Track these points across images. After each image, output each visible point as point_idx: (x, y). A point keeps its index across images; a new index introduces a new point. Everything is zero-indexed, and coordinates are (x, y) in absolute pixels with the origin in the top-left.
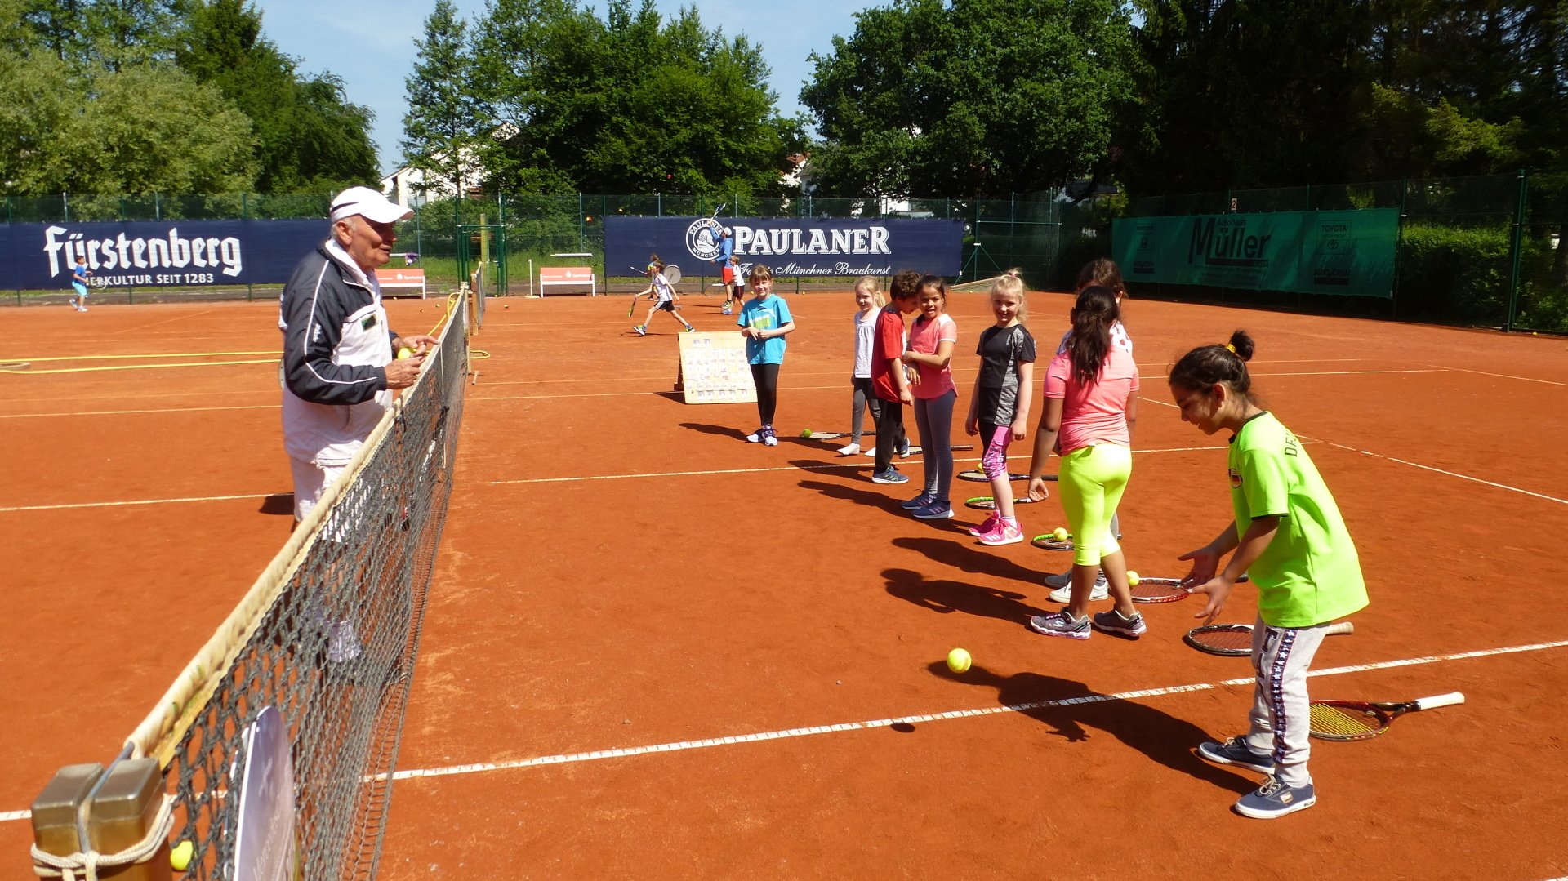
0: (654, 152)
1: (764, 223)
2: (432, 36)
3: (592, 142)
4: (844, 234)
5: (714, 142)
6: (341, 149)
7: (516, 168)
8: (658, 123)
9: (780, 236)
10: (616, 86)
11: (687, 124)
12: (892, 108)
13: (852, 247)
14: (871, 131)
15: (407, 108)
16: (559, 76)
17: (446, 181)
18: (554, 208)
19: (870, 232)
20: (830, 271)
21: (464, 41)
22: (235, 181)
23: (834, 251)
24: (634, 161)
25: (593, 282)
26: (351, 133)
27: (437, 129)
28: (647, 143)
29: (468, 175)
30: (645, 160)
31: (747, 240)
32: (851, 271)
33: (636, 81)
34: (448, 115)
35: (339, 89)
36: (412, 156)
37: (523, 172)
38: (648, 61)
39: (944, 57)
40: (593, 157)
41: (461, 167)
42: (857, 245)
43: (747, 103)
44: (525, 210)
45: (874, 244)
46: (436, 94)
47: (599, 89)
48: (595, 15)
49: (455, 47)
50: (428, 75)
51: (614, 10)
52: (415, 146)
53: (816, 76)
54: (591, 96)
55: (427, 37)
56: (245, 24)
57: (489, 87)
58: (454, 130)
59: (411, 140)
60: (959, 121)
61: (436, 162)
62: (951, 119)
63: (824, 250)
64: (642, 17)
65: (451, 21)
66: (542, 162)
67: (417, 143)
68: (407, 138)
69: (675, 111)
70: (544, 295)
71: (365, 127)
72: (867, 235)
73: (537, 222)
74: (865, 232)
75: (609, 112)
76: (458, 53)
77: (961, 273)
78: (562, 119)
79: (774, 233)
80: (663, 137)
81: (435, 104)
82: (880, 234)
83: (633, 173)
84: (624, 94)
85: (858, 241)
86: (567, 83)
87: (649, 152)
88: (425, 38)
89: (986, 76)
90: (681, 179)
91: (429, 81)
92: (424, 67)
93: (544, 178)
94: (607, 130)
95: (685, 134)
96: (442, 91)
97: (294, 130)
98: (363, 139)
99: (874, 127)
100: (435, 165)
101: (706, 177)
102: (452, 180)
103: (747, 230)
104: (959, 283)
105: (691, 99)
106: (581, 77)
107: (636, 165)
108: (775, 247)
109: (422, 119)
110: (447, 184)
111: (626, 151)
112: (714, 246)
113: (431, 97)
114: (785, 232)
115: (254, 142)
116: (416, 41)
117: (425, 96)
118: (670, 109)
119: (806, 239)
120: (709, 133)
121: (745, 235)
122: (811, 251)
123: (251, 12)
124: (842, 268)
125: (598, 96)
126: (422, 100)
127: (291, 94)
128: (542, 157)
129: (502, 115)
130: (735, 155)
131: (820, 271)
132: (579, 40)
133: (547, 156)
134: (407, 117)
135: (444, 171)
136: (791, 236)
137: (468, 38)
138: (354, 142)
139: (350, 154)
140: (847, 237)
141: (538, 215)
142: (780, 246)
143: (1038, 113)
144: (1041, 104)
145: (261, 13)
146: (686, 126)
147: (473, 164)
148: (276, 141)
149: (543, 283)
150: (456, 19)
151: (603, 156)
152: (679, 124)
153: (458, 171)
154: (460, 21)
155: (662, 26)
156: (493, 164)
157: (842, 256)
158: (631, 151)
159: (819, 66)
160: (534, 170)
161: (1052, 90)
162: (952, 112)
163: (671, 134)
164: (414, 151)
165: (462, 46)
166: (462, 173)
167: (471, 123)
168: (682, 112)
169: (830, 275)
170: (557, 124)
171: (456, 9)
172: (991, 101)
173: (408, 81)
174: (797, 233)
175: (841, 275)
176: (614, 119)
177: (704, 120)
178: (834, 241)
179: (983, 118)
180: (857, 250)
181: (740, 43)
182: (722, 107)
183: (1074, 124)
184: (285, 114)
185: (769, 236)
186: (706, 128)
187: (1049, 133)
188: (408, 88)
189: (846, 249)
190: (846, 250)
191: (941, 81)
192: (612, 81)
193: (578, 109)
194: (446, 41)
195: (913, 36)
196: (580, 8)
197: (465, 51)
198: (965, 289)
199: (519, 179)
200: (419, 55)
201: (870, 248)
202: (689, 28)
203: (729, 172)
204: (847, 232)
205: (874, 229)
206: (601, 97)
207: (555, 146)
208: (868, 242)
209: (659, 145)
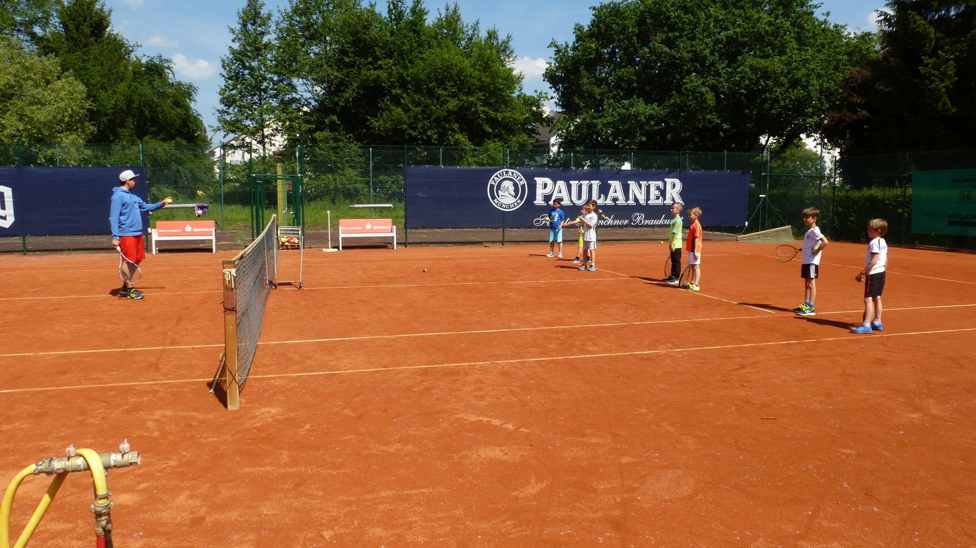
0: (427, 119)
1: (564, 175)
2: (244, 25)
3: (375, 111)
4: (640, 186)
5: (476, 111)
6: (169, 116)
7: (311, 131)
8: (431, 94)
9: (580, 187)
10: (395, 65)
11: (454, 96)
12: (630, 82)
13: (648, 199)
14: (611, 101)
15: (222, 83)
16: (348, 56)
17: (254, 142)
18: (343, 164)
19: (665, 183)
20: (626, 222)
21: (270, 29)
22: (68, 139)
23: (631, 202)
24: (412, 127)
25: (394, 234)
26: (177, 104)
27: (247, 100)
28: (422, 111)
29: (272, 138)
30: (420, 125)
31: (547, 191)
32: (646, 222)
33: (411, 62)
34: (256, 89)
35: (169, 68)
36: (226, 122)
37: (318, 135)
38: (420, 45)
39: (676, 38)
40: (377, 123)
41: (267, 131)
42: (652, 197)
43: (505, 79)
44: (320, 166)
45: (668, 196)
46: (246, 72)
47: (380, 67)
48: (377, 10)
49: (263, 34)
50: (239, 57)
51: (392, 7)
52: (228, 114)
53: (556, 60)
54: (373, 74)
55: (240, 26)
56: (95, 19)
57: (290, 66)
58: (261, 102)
59: (225, 108)
60: (694, 92)
61: (246, 126)
62: (686, 89)
63: (621, 201)
64: (413, 11)
65: (260, 13)
66: (333, 127)
67: (231, 110)
68: (222, 107)
69: (445, 85)
70: (344, 248)
71: (189, 99)
72: (661, 186)
73: (330, 176)
74: (660, 184)
75: (389, 86)
76: (265, 39)
77: (747, 223)
78: (350, 91)
79: (574, 183)
80: (435, 106)
81: (246, 80)
82: (674, 186)
83: (410, 135)
84: (401, 71)
85: (654, 192)
86: (354, 62)
87: (424, 119)
88: (238, 27)
89: (712, 53)
90: (450, 141)
91: (241, 61)
92: (237, 50)
93: (336, 140)
94: (387, 100)
95: (453, 104)
96: (252, 69)
97: (130, 101)
98: (187, 108)
99: (614, 97)
100: (244, 130)
101: (470, 140)
102: (259, 142)
103: (548, 181)
104: (744, 234)
105: (457, 75)
106: (366, 59)
107: (414, 129)
108: (574, 198)
109: (234, 92)
110: (255, 145)
111: (405, 118)
112: (515, 197)
113: (243, 75)
114: (585, 183)
115: (87, 106)
116: (230, 29)
117: (238, 73)
118: (441, 83)
119: (604, 190)
120: (472, 103)
121: (545, 186)
122: (609, 202)
123: (101, 10)
124: (639, 219)
125: (380, 72)
126: (235, 77)
127: (130, 73)
128: (332, 123)
129: (300, 88)
130: (493, 122)
131: (617, 222)
132: (365, 27)
133: (337, 122)
134: (222, 89)
135: (253, 134)
136: (590, 187)
137: (274, 27)
138: (178, 110)
139: (175, 120)
140: (643, 188)
141: (331, 171)
142: (580, 197)
143: (765, 83)
144: (766, 75)
145: (110, 11)
146: (454, 97)
147: (276, 129)
148: (111, 108)
149: (341, 236)
150: (264, 12)
151: (385, 122)
152: (448, 96)
153: (263, 134)
154: (267, 12)
155: (430, 20)
156: (293, 128)
157: (638, 207)
158: (409, 118)
159: (558, 52)
160: (326, 133)
161: (775, 64)
162: (686, 83)
163: (443, 103)
164: (228, 118)
165: (269, 33)
166: (267, 137)
167: (275, 96)
168: (451, 86)
169: (627, 226)
170: (347, 95)
171: (264, 4)
172: (718, 74)
173: (223, 61)
174: (596, 184)
175: (637, 226)
176: (394, 91)
177: (470, 93)
178: (631, 192)
179: (713, 88)
180: (653, 201)
181: (492, 35)
182: (482, 82)
183: (798, 92)
184: (122, 87)
185: (569, 187)
186: (470, 99)
187: (776, 101)
188: (224, 67)
189: (642, 199)
190: (642, 202)
191: (674, 57)
192: (391, 61)
193: (364, 85)
194: (256, 30)
195: (648, 21)
196: (365, 5)
197: (271, 37)
198: (751, 239)
199: (314, 141)
200: (233, 41)
201: (665, 199)
202: (451, 22)
203: (488, 136)
204: (643, 183)
205: (669, 181)
206: (383, 75)
207: (344, 114)
208: (663, 193)
209: (431, 112)
